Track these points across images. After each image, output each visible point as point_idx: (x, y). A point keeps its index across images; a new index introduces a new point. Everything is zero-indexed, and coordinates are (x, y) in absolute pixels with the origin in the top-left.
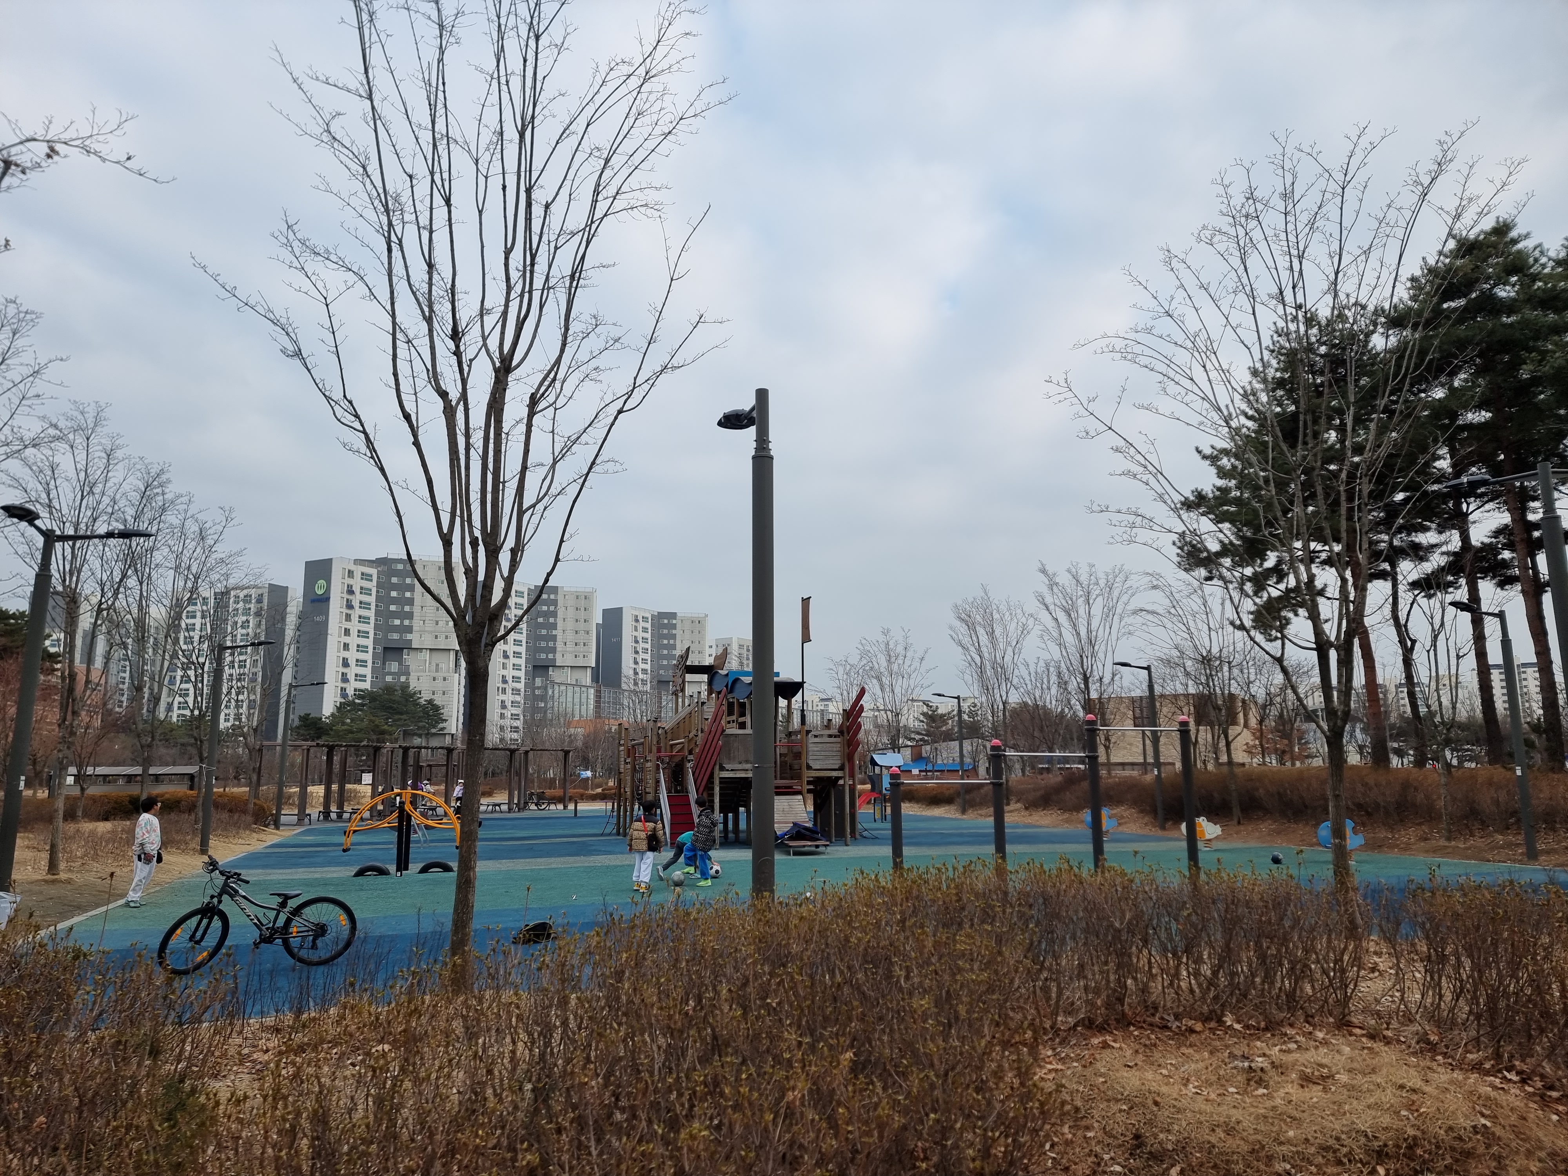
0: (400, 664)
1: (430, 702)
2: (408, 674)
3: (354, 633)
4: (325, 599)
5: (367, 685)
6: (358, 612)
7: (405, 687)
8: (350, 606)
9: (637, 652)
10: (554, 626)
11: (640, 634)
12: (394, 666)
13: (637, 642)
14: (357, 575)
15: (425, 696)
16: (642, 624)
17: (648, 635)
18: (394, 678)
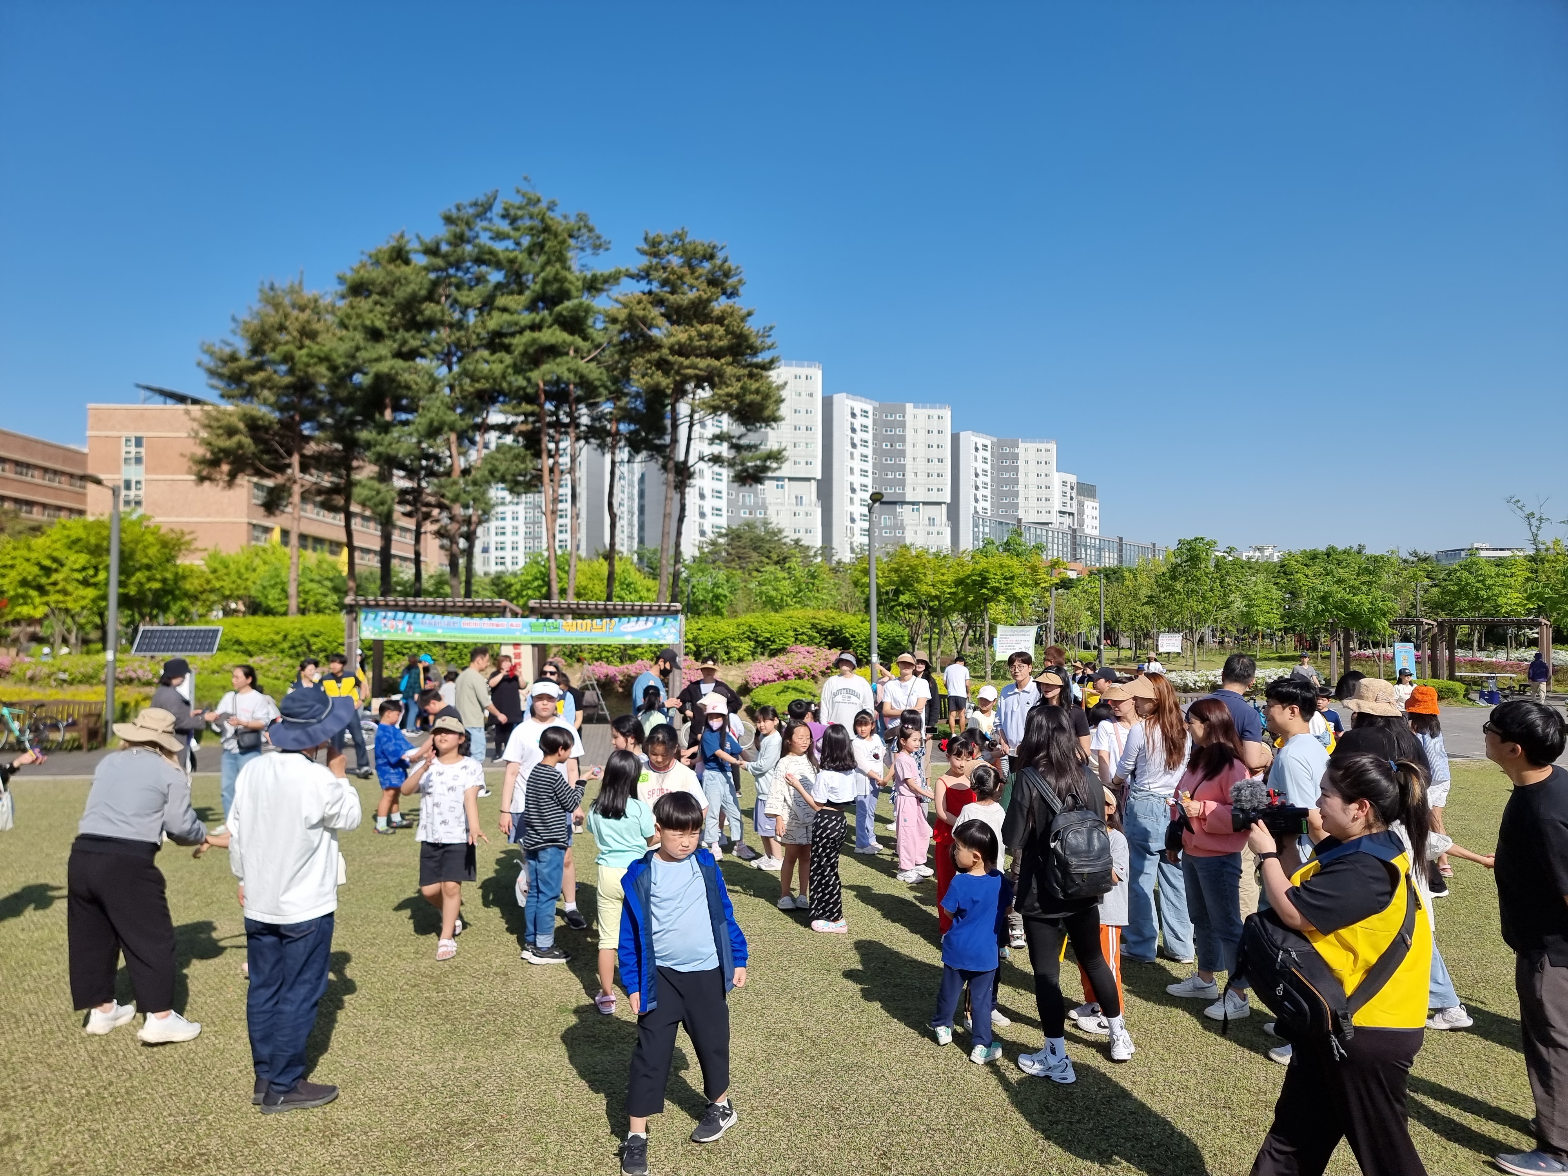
0: (756, 496)
1: (797, 542)
2: (764, 507)
5: (723, 522)
7: (766, 523)
9: (977, 488)
10: (902, 454)
11: (980, 466)
12: (750, 500)
13: (977, 475)
15: (789, 535)
16: (981, 453)
17: (988, 467)
18: (750, 513)
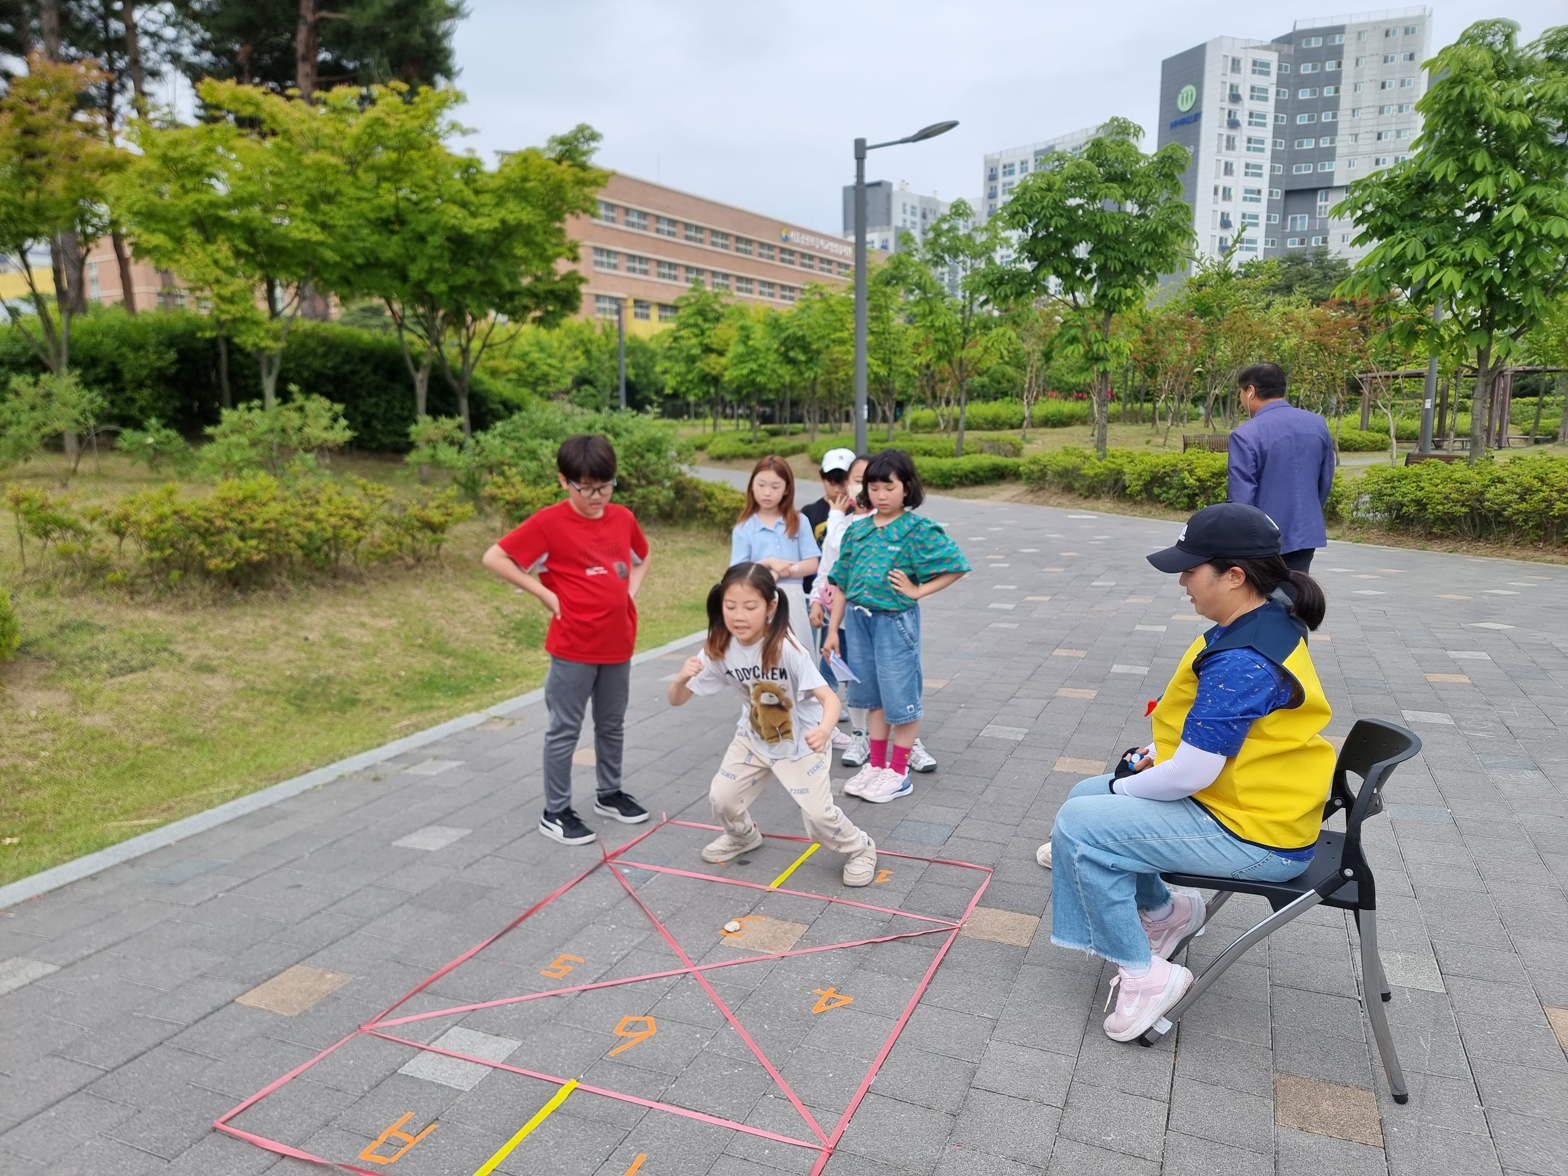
0: (1312, 217)
2: (1324, 232)
3: (1239, 168)
4: (1193, 118)
5: (1258, 256)
6: (1246, 131)
7: (1320, 255)
8: (1233, 124)
12: (1302, 223)
14: (1246, 66)
18: (1302, 242)
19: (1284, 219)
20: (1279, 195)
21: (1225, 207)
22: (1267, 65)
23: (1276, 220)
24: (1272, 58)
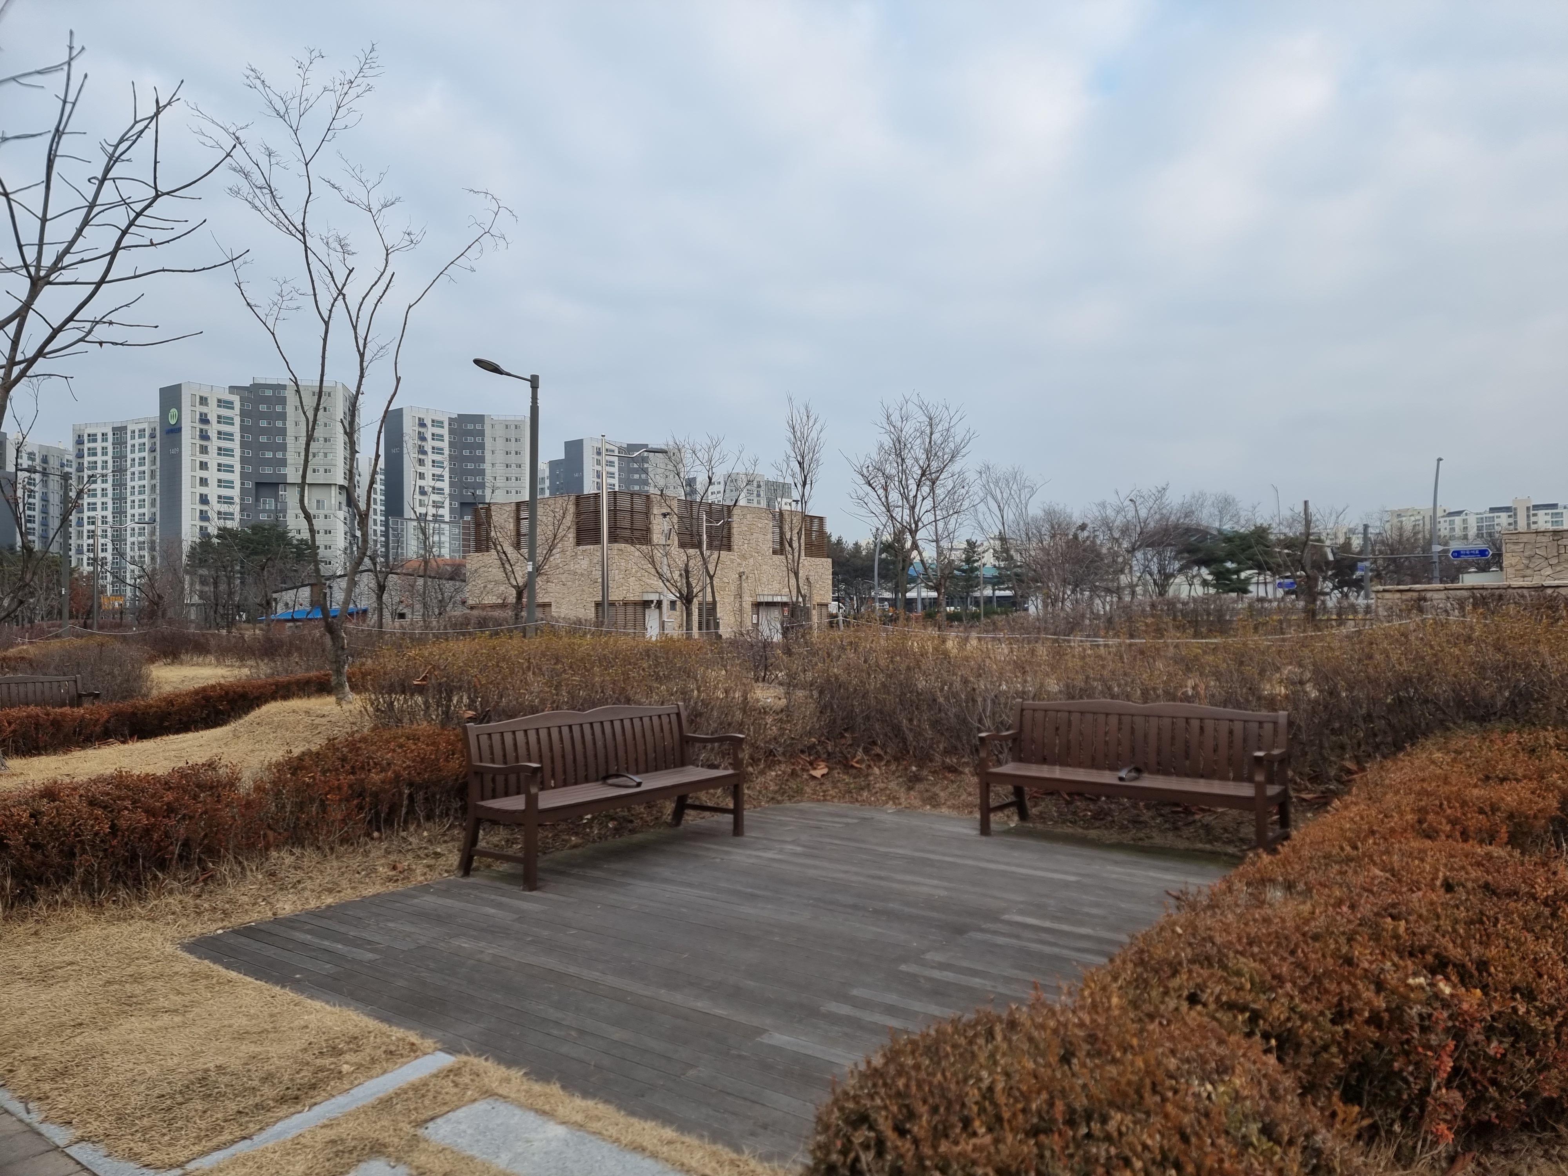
3: (213, 465)
4: (178, 430)
6: (216, 443)
8: (204, 436)
14: (212, 402)
19: (257, 500)
20: (250, 485)
21: (204, 490)
22: (232, 403)
23: (250, 500)
24: (236, 399)
